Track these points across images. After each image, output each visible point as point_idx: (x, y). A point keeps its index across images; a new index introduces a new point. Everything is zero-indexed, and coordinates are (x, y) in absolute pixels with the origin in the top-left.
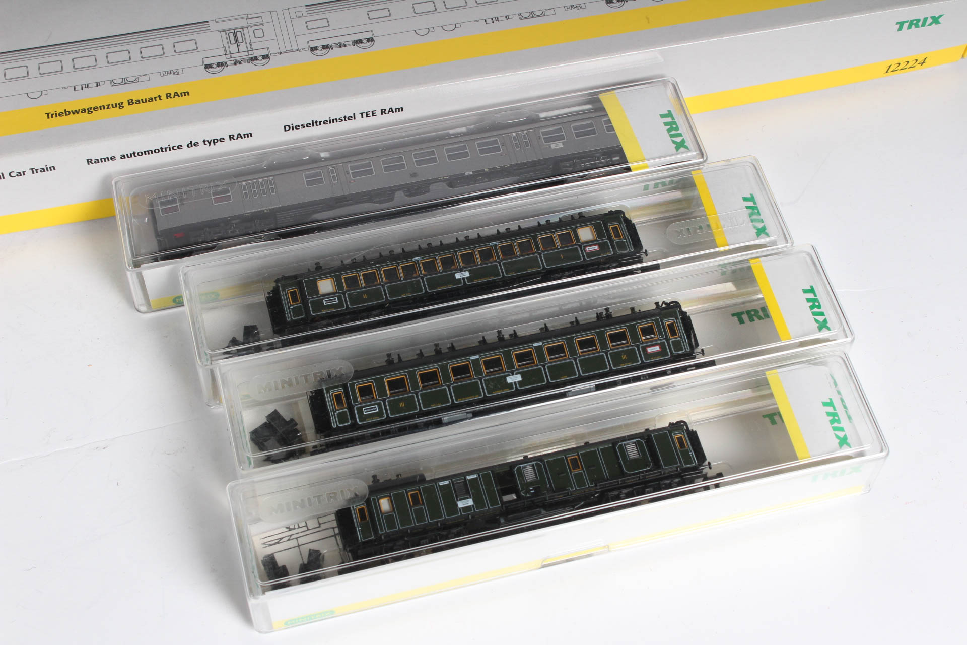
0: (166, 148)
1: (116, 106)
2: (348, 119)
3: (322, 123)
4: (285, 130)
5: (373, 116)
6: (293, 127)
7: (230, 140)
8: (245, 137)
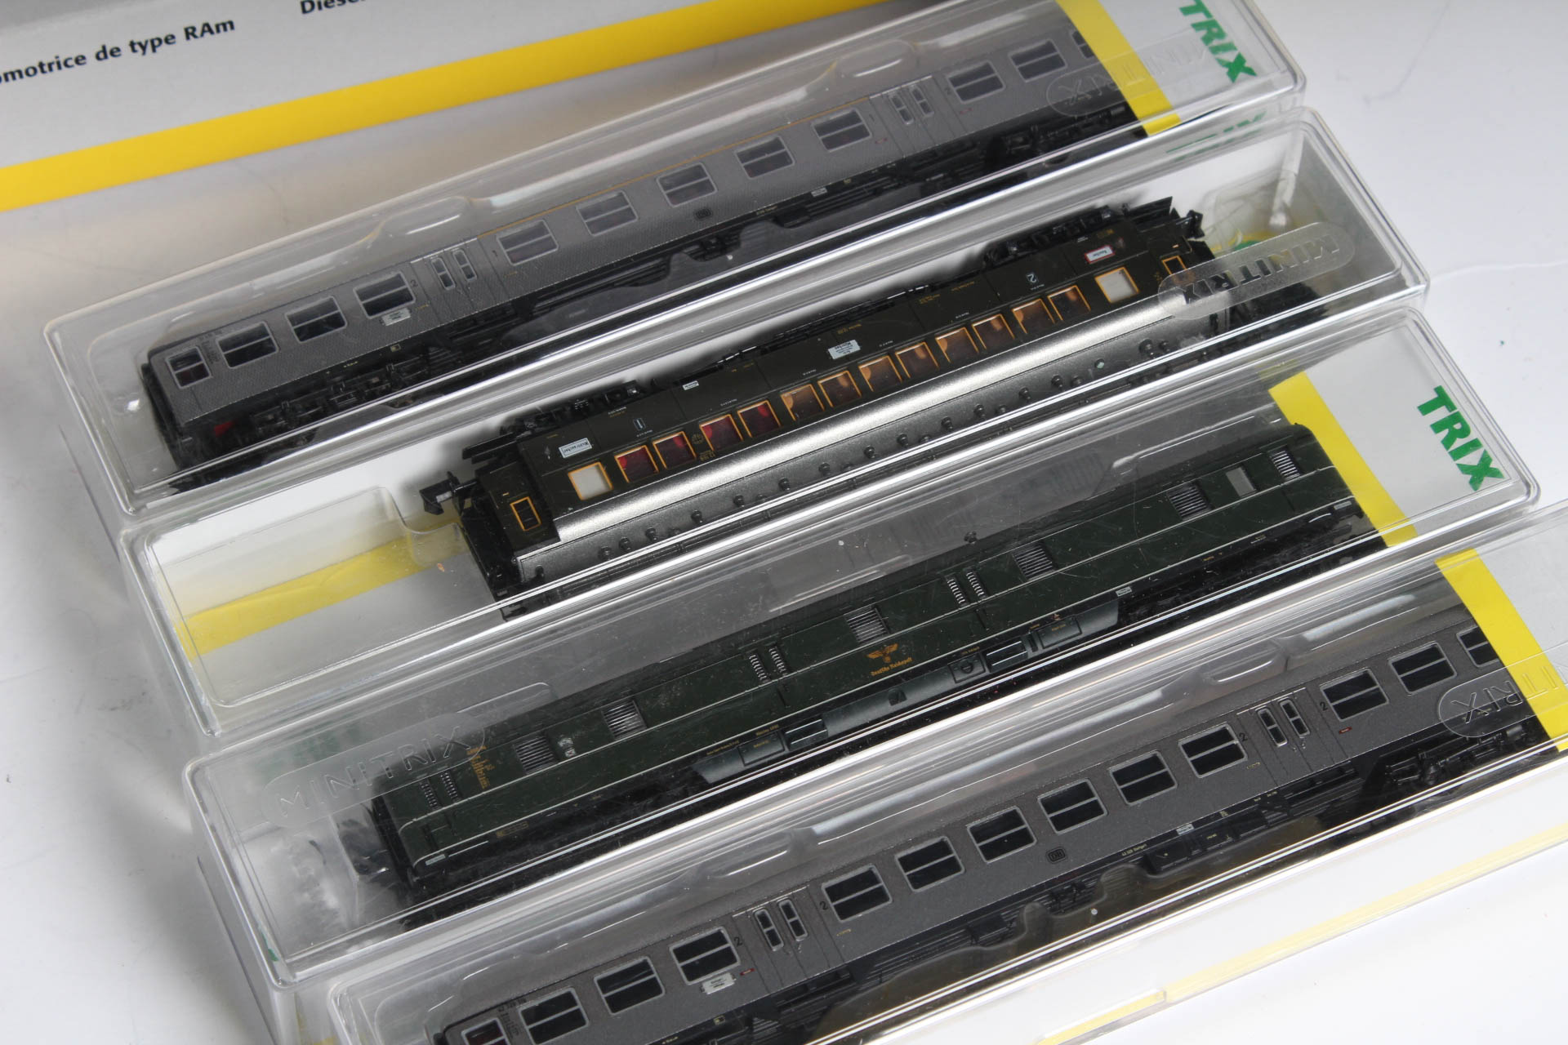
0: (50, 65)
4: (304, 11)
7: (188, 38)
8: (218, 31)
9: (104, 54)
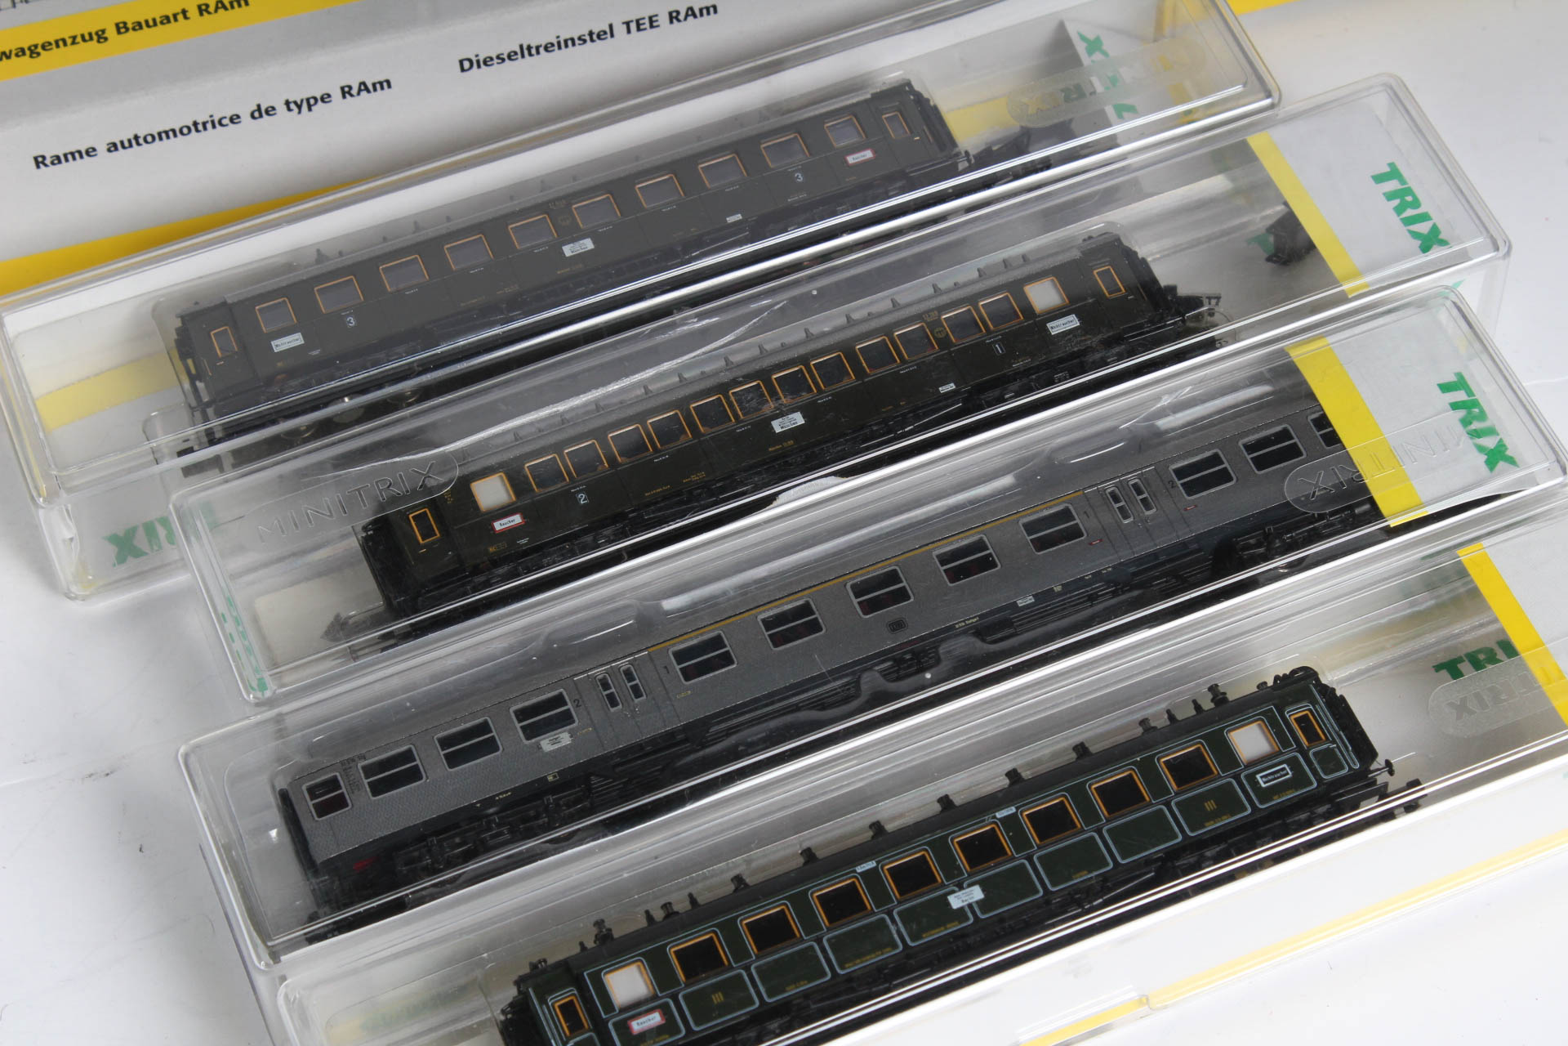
0: (204, 124)
1: (91, 38)
2: (599, 37)
3: (542, 50)
4: (463, 70)
5: (652, 26)
6: (478, 62)
7: (344, 97)
8: (375, 90)
9: (258, 113)
